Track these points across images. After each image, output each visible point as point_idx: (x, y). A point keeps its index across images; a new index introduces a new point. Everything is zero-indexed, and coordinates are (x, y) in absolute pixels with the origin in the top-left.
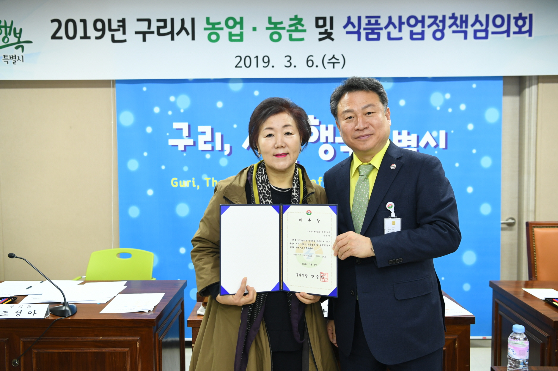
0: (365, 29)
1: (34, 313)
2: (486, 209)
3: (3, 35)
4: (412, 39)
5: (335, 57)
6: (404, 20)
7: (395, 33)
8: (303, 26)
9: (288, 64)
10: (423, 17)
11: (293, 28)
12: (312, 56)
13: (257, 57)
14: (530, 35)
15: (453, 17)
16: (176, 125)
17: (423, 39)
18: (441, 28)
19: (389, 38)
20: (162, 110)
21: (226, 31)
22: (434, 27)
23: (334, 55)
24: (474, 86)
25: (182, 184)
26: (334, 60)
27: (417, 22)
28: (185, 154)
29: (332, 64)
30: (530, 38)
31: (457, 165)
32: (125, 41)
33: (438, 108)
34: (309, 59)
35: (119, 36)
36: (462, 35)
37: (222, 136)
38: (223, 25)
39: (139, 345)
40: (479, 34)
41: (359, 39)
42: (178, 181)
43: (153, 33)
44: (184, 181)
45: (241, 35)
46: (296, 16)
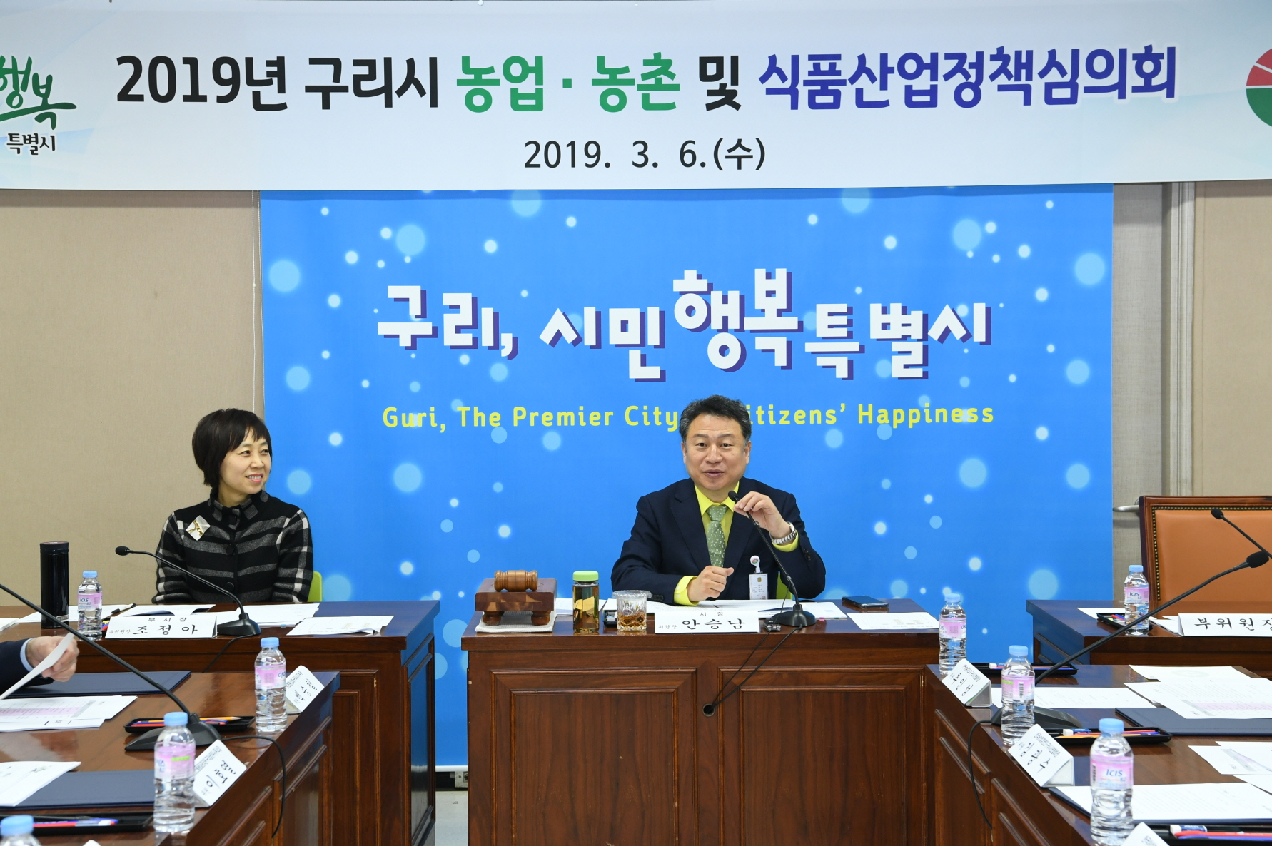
0: (806, 83)
1: (193, 630)
2: (1078, 476)
3: (10, 89)
4: (910, 103)
5: (742, 143)
6: (893, 62)
7: (872, 92)
8: (672, 76)
9: (641, 160)
10: (934, 56)
11: (651, 81)
12: (693, 142)
13: (572, 144)
14: (1171, 94)
15: (1000, 55)
16: (394, 292)
17: (933, 103)
18: (973, 80)
19: (860, 103)
20: (362, 256)
21: (506, 86)
22: (959, 79)
23: (740, 141)
24: (1050, 205)
25: (407, 422)
26: (739, 152)
27: (921, 66)
28: (413, 356)
29: (736, 160)
30: (1170, 100)
31: (1013, 378)
32: (283, 106)
33: (970, 254)
34: (685, 149)
35: (269, 95)
36: (1021, 94)
37: (496, 315)
38: (498, 74)
39: (376, 683)
40: (1057, 93)
41: (794, 105)
42: (399, 414)
43: (345, 89)
44: (411, 415)
45: (538, 95)
46: (658, 55)
